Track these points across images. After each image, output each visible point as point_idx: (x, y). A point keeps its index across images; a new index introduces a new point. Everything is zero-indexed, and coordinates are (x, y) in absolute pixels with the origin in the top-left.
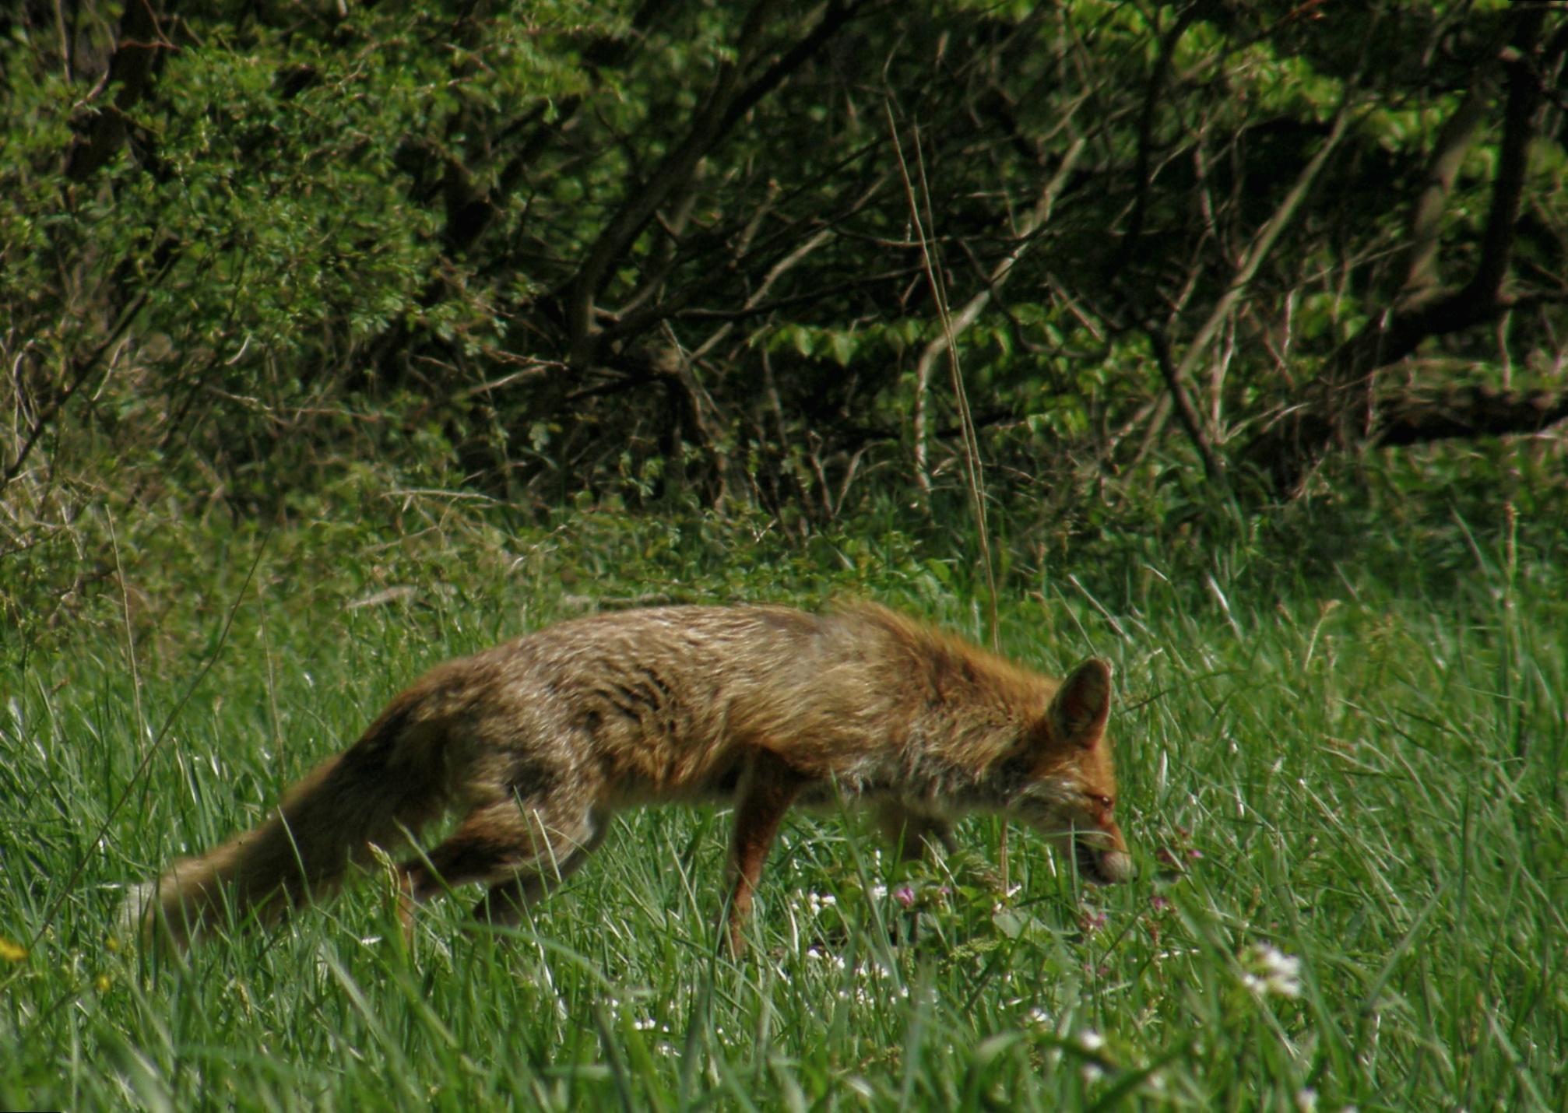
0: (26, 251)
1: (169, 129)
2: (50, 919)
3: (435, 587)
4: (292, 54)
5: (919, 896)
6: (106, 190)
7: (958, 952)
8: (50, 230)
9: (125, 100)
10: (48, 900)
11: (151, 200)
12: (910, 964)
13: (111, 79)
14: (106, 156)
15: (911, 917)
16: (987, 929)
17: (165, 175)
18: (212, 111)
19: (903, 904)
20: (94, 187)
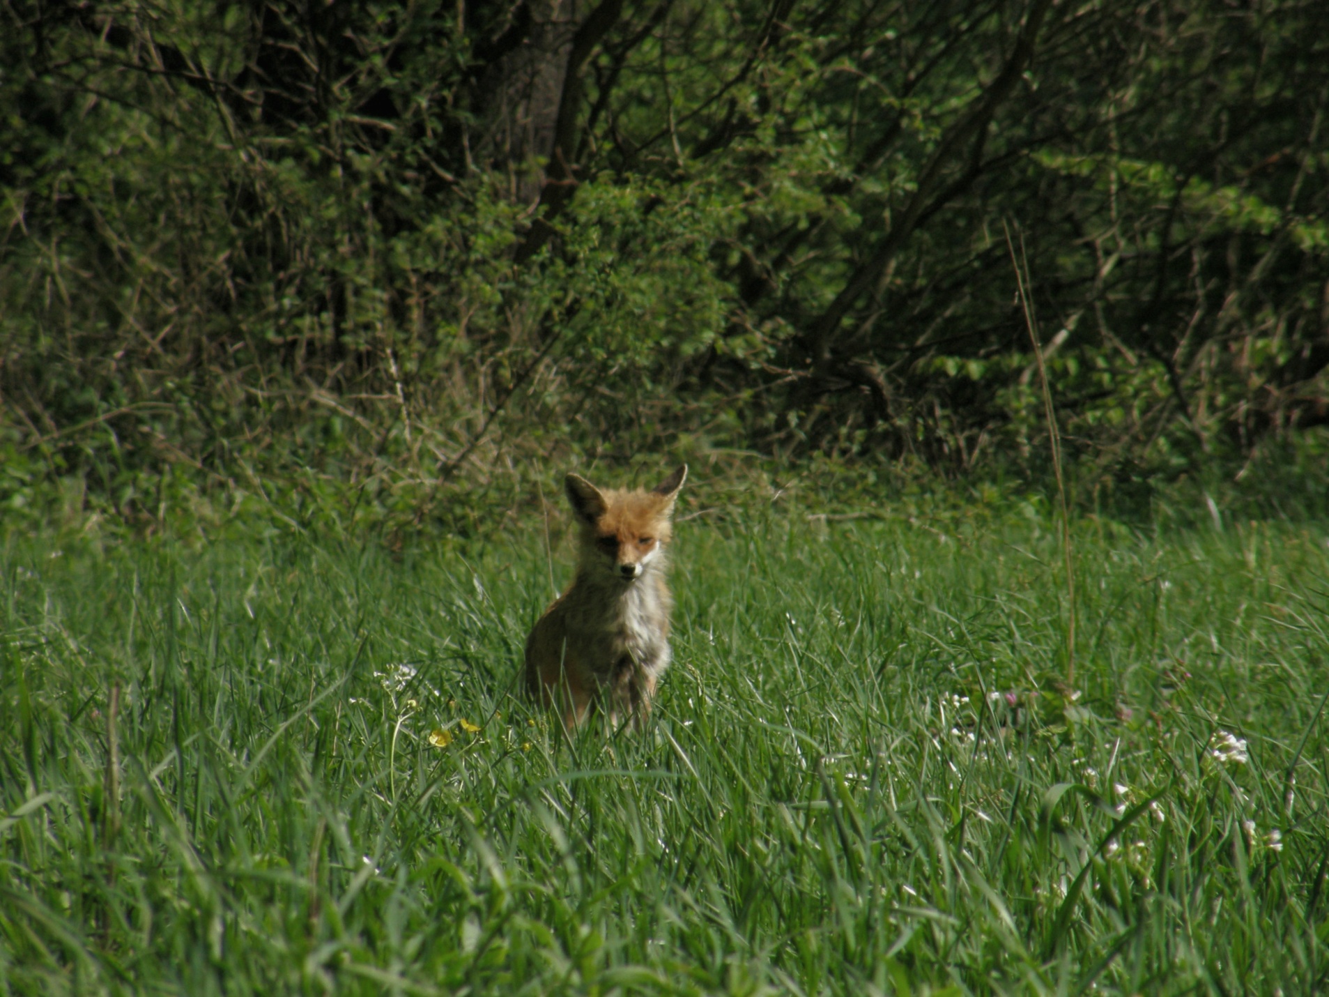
0: (489, 305)
1: (574, 233)
2: (498, 707)
3: (730, 508)
4: (647, 188)
5: (1019, 697)
6: (536, 269)
7: (1041, 732)
8: (502, 292)
9: (549, 215)
10: (497, 696)
11: (563, 275)
12: (1013, 739)
13: (541, 203)
14: (535, 250)
15: (1014, 711)
16: (1060, 719)
17: (571, 261)
18: (600, 222)
19: (1009, 703)
20: (528, 267)
